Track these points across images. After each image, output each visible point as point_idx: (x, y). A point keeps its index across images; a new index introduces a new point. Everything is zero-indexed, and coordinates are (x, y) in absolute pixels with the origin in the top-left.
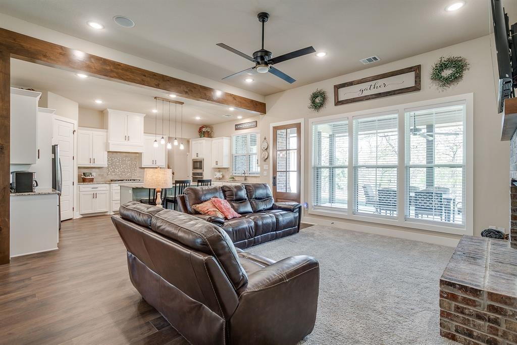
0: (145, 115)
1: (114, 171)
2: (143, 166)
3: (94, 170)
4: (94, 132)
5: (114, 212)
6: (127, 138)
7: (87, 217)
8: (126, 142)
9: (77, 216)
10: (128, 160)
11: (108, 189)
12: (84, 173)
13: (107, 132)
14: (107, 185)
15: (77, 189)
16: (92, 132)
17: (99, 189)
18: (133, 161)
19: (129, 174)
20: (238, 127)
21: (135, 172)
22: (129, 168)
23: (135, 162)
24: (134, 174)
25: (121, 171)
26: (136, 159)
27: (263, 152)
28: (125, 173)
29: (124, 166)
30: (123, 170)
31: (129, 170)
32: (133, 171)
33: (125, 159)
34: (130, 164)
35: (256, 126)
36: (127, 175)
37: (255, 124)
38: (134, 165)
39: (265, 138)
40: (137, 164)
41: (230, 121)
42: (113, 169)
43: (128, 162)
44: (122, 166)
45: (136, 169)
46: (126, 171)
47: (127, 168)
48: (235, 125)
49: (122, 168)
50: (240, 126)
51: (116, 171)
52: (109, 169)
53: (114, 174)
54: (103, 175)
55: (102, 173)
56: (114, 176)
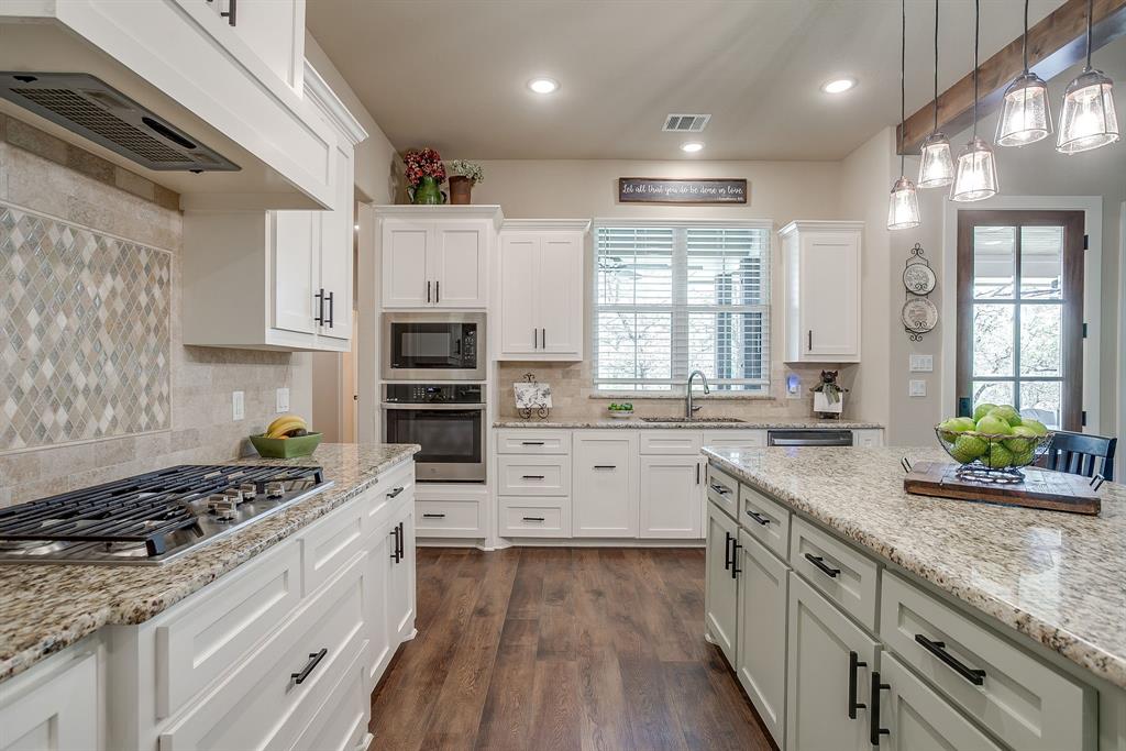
10: (102, 262)
18: (143, 278)
19: (109, 412)
20: (639, 190)
21: (155, 390)
22: (109, 347)
23: (157, 291)
24: (148, 409)
25: (27, 382)
26: (164, 261)
27: (906, 305)
28: (69, 404)
29: (62, 320)
30: (48, 369)
31: (109, 368)
32: (143, 380)
33: (68, 239)
34: (120, 306)
35: (745, 202)
36: (92, 425)
37: (739, 191)
38: (152, 320)
39: (917, 251)
40: (174, 315)
41: (597, 157)
42: (55, 357)
43: (98, 283)
44: (33, 318)
45: (161, 360)
46: (81, 381)
47: (87, 346)
48: (621, 179)
49: (33, 343)
50: (646, 188)
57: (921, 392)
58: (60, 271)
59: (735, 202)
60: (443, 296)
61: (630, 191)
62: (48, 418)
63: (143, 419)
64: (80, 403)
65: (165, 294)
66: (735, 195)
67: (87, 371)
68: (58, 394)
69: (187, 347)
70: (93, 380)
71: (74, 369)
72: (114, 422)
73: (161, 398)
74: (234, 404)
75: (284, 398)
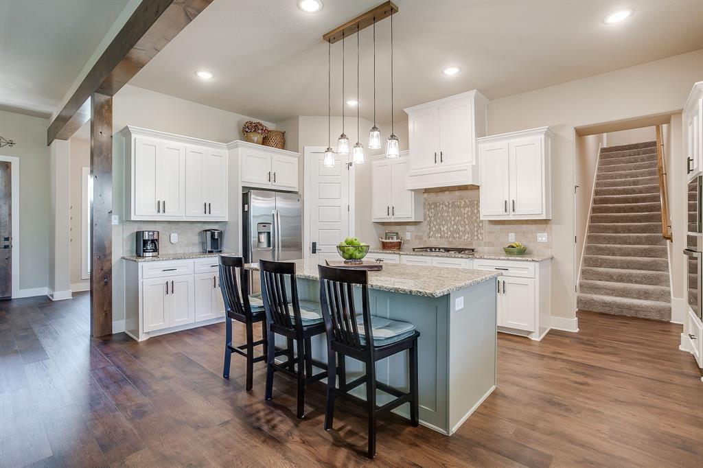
1: (439, 231)
10: (465, 207)
12: (385, 233)
16: (391, 160)
18: (475, 207)
19: (467, 235)
21: (479, 231)
22: (467, 222)
24: (477, 236)
25: (452, 229)
28: (459, 233)
29: (457, 218)
30: (455, 227)
31: (467, 227)
32: (476, 229)
33: (459, 203)
34: (469, 214)
36: (463, 238)
43: (465, 210)
44: (453, 219)
45: (481, 225)
46: (461, 229)
47: (462, 223)
49: (453, 222)
51: (442, 229)
52: (432, 225)
53: (439, 235)
54: (422, 236)
55: (420, 234)
56: (439, 239)
58: (457, 209)
62: (455, 235)
63: (475, 238)
64: (461, 233)
67: (462, 227)
68: (457, 231)
69: (489, 221)
70: (464, 229)
71: (460, 227)
72: (468, 238)
73: (481, 234)
74: (510, 238)
75: (542, 237)
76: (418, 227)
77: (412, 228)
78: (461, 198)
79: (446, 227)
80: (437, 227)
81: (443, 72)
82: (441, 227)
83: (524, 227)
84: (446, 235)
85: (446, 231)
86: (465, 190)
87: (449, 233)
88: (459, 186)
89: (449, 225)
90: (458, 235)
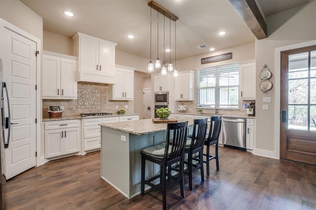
0: (116, 44)
1: (84, 105)
2: (113, 99)
3: (62, 103)
4: (62, 59)
5: (86, 151)
6: (99, 68)
7: (54, 161)
8: (98, 72)
9: (41, 161)
10: (98, 93)
11: (79, 124)
12: (51, 107)
13: (77, 60)
14: (78, 121)
15: (41, 127)
16: (60, 58)
17: (69, 126)
18: (103, 94)
19: (99, 107)
20: (205, 61)
21: (104, 105)
22: (99, 101)
23: (105, 95)
24: (103, 107)
25: (91, 104)
26: (105, 91)
27: (261, 83)
28: (95, 106)
29: (94, 98)
30: (93, 103)
31: (99, 103)
32: (103, 104)
33: (95, 91)
34: (100, 97)
35: (231, 58)
36: (97, 108)
37: (230, 56)
38: (104, 98)
39: (265, 67)
40: (107, 97)
41: (196, 55)
42: (83, 102)
43: (98, 94)
44: (92, 98)
45: (105, 102)
46: (96, 104)
47: (97, 101)
48: (202, 59)
49: (92, 100)
50: (207, 60)
51: (86, 104)
52: (79, 102)
53: (84, 107)
54: (72, 108)
55: (71, 107)
56: (84, 109)
57: (267, 108)
58: (94, 94)
59: (228, 59)
60: (162, 89)
61: (204, 61)
63: (103, 108)
64: (96, 106)
65: (106, 95)
66: (229, 57)
67: (96, 103)
69: (109, 100)
70: (97, 104)
71: (95, 103)
72: (99, 108)
73: (105, 106)
74: (116, 107)
75: (126, 107)
76: (70, 103)
77: (66, 103)
78: (96, 89)
79: (88, 103)
80: (82, 103)
81: (127, 36)
82: (85, 103)
83: (121, 103)
84: (88, 107)
85: (88, 105)
86: (98, 85)
87: (90, 106)
88: (95, 83)
89: (90, 102)
90: (94, 107)
